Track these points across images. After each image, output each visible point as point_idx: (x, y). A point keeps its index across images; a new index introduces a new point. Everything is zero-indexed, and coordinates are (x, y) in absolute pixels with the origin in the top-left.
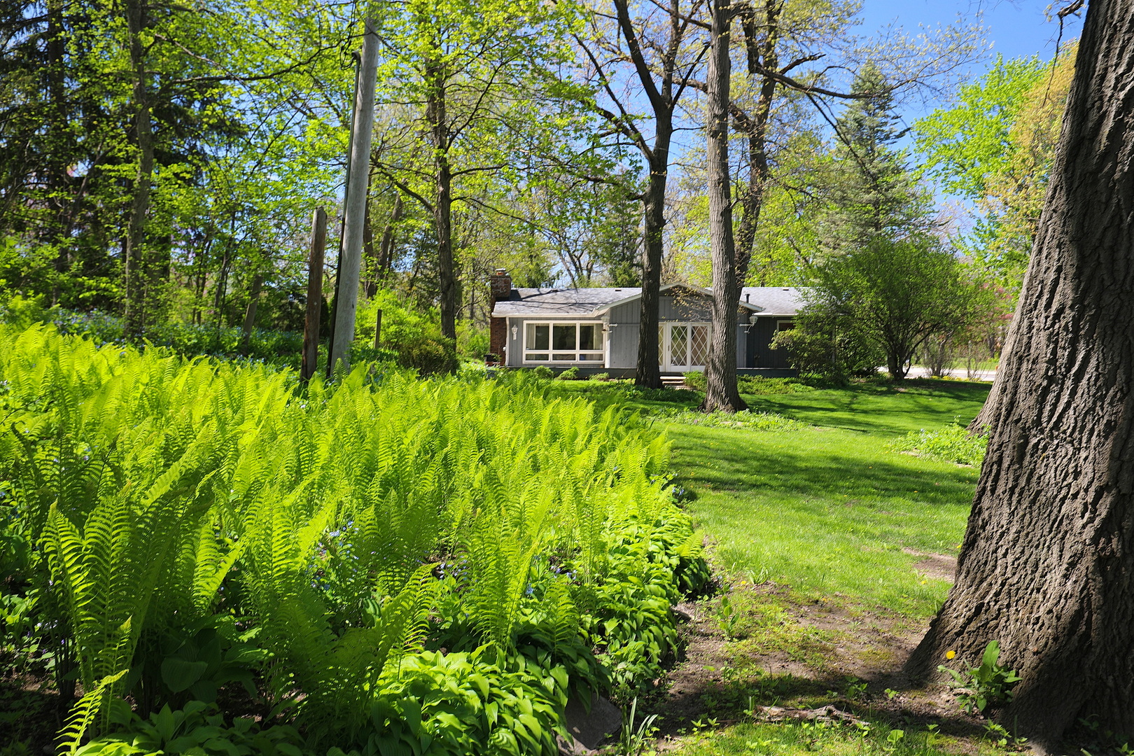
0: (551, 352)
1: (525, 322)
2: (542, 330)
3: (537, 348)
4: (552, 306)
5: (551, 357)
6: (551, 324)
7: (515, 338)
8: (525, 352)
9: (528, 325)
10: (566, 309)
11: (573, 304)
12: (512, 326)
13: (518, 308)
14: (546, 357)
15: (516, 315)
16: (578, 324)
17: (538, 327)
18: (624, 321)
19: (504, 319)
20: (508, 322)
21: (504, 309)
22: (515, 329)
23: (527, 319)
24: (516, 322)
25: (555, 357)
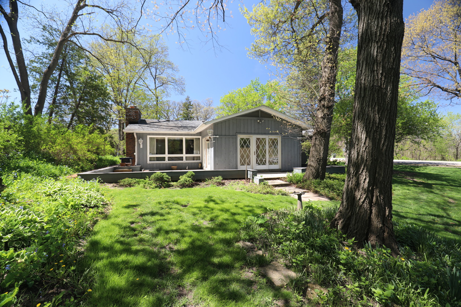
0: (167, 155)
1: (148, 137)
2: (160, 142)
3: (157, 154)
4: (167, 127)
5: (167, 159)
6: (166, 138)
7: (141, 147)
8: (149, 156)
9: (150, 138)
10: (177, 129)
11: (180, 127)
12: (139, 138)
13: (144, 127)
14: (163, 159)
15: (142, 131)
16: (184, 138)
17: (158, 140)
18: (223, 133)
19: (133, 133)
20: (135, 136)
21: (134, 129)
22: (141, 141)
23: (149, 134)
24: (141, 136)
25: (170, 159)
